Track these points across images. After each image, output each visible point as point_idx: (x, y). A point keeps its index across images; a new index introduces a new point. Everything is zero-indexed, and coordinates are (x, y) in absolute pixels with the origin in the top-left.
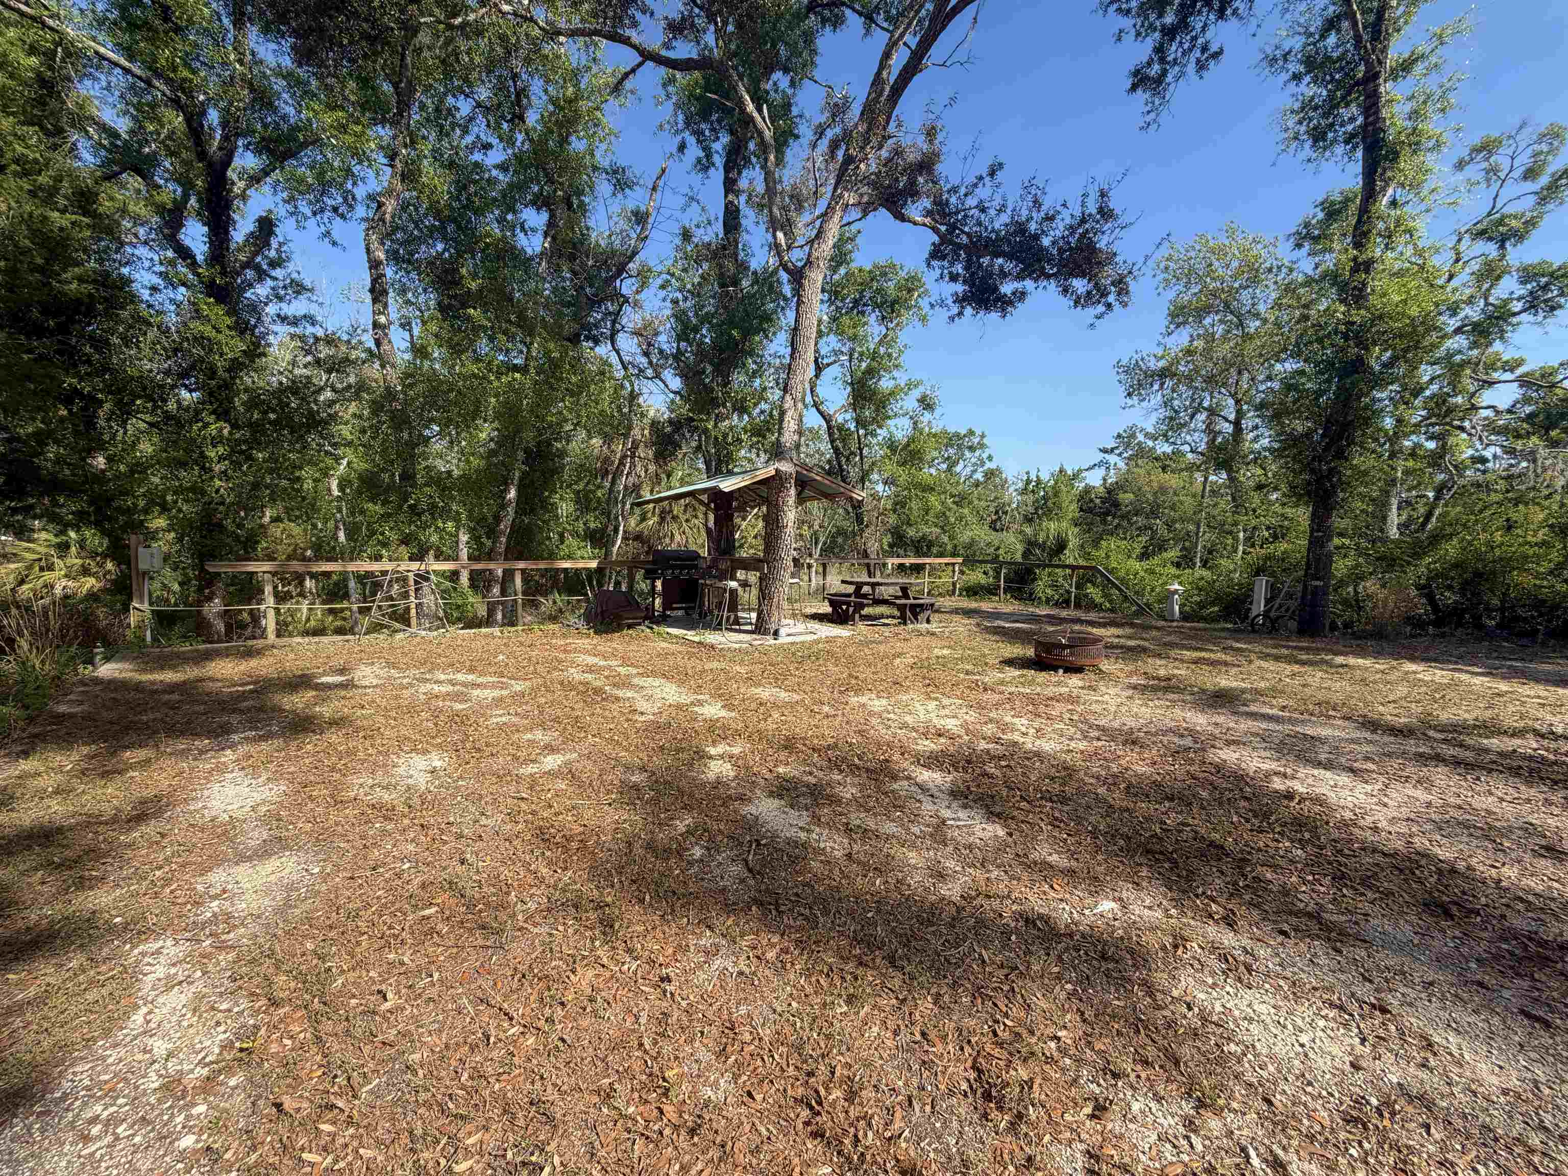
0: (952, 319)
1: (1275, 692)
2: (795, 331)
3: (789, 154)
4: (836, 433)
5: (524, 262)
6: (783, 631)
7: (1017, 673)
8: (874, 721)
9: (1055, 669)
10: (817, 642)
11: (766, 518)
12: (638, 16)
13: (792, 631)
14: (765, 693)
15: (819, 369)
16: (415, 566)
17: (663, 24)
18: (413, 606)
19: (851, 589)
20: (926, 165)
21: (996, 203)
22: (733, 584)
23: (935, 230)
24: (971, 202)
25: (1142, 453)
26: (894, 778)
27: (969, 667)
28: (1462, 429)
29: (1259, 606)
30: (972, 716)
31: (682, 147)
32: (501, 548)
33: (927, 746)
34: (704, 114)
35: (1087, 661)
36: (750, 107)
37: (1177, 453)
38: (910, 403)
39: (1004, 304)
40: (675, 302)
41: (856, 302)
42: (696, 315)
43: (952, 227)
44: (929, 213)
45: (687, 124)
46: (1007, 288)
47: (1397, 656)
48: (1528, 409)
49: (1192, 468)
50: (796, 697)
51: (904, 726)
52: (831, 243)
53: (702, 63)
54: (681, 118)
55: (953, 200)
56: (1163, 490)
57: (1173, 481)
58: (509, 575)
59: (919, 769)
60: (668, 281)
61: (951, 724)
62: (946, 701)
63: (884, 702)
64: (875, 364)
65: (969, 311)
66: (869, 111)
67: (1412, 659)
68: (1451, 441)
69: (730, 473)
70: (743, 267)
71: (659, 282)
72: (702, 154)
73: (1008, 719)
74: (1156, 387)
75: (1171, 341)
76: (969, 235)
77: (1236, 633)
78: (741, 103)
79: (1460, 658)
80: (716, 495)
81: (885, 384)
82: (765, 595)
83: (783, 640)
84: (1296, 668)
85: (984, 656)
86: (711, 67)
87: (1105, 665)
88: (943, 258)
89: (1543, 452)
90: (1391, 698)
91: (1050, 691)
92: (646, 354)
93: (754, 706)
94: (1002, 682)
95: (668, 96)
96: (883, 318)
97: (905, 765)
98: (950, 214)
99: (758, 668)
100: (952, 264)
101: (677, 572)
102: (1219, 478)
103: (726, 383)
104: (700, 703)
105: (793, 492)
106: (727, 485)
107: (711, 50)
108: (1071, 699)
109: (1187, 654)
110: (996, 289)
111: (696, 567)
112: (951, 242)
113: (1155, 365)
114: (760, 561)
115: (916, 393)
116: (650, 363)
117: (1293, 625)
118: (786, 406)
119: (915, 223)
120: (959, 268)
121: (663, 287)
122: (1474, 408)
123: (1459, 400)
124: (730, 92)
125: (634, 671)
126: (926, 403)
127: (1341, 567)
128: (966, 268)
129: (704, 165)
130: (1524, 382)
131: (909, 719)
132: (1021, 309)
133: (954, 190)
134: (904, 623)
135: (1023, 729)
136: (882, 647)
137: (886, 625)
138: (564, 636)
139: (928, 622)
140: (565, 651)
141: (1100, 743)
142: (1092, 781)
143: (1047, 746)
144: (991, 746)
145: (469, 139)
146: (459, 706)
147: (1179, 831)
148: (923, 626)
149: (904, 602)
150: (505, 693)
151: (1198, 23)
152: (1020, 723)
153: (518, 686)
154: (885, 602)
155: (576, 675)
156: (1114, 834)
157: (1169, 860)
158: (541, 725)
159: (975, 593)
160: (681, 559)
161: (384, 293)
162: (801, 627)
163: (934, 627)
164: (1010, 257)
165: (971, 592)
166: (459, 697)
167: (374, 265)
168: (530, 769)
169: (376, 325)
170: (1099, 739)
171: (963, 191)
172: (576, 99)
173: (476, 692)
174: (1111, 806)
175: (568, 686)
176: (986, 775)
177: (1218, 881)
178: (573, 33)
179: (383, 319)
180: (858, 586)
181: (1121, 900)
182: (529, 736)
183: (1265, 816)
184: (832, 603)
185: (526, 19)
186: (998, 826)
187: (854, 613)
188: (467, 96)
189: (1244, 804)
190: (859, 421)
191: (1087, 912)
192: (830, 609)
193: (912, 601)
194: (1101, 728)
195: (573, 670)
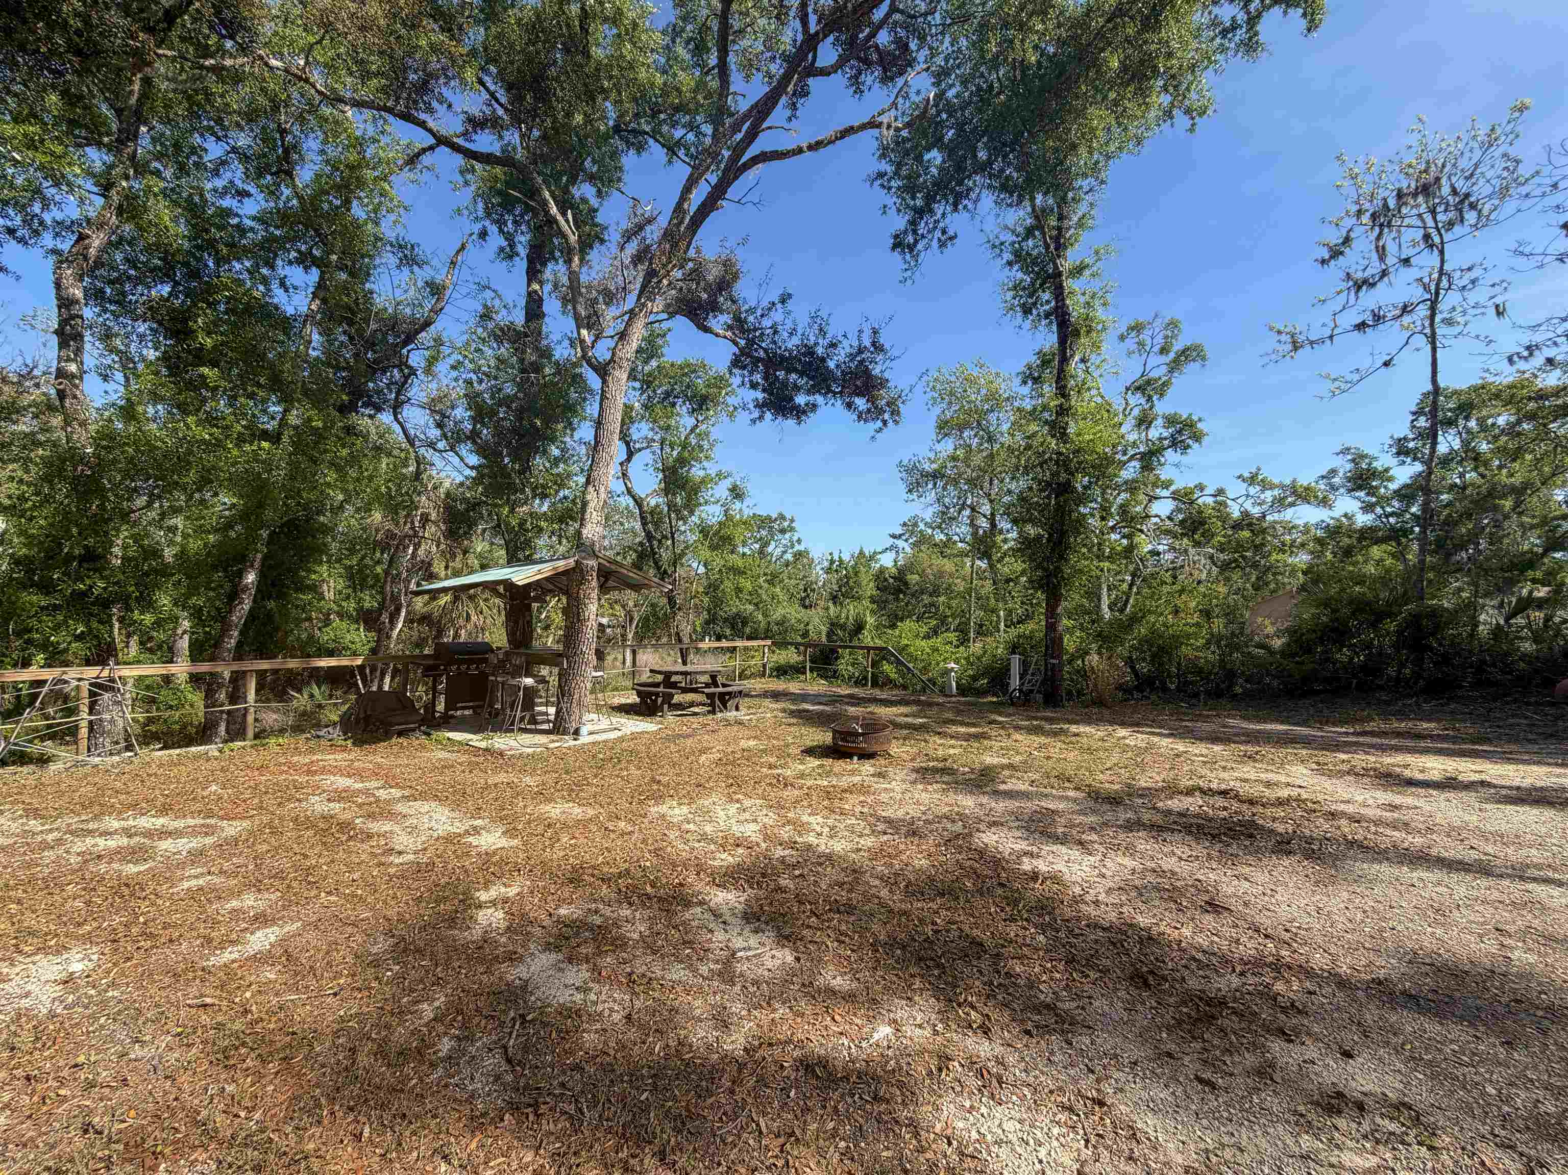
0: (754, 421)
1: (1026, 766)
2: (599, 424)
3: (593, 255)
4: (649, 517)
5: (285, 324)
6: (584, 730)
7: (817, 763)
8: (673, 835)
9: (851, 757)
10: (622, 740)
11: (565, 611)
12: (435, 104)
13: (596, 728)
14: (555, 810)
15: (630, 455)
16: (92, 672)
17: (462, 117)
18: (84, 724)
19: (660, 678)
20: (724, 285)
21: (789, 325)
22: (529, 681)
23: (736, 344)
24: (767, 323)
25: (922, 541)
26: (688, 904)
27: (772, 760)
28: (1141, 531)
29: (1015, 682)
30: (770, 818)
31: (483, 234)
32: (231, 642)
33: (724, 859)
34: (508, 204)
35: (875, 748)
36: (554, 210)
37: (949, 542)
38: (721, 491)
39: (799, 413)
40: (469, 382)
41: (667, 394)
42: (492, 397)
43: (751, 342)
44: (730, 328)
45: (488, 215)
46: (801, 399)
47: (1111, 723)
48: (1181, 517)
49: (963, 554)
50: (591, 812)
51: (704, 837)
52: (635, 346)
53: (505, 160)
54: (481, 205)
55: (751, 319)
56: (940, 574)
57: (948, 566)
58: (238, 678)
59: (714, 890)
60: (459, 362)
61: (751, 831)
62: (747, 803)
63: (685, 809)
64: (686, 454)
65: (768, 415)
66: (668, 235)
67: (1123, 724)
68: (1136, 540)
69: (529, 560)
70: (546, 353)
71: (451, 361)
72: (505, 243)
73: (805, 818)
74: (930, 486)
75: (938, 447)
76: (765, 350)
77: (996, 708)
78: (545, 203)
79: (1154, 723)
80: (508, 584)
81: (696, 472)
82: (564, 692)
83: (584, 739)
84: (1043, 740)
85: (788, 746)
86: (514, 166)
87: (895, 749)
88: (744, 368)
89: (1192, 551)
90: (1108, 765)
91: (844, 782)
92: (439, 425)
93: (540, 829)
94: (802, 776)
95: (467, 183)
96: (694, 410)
97: (699, 886)
98: (749, 331)
99: (550, 779)
100: (751, 373)
101: (464, 667)
102: (982, 564)
103: (526, 469)
104: (476, 831)
105: (594, 583)
106: (522, 575)
107: (514, 149)
108: (863, 789)
109: (962, 730)
110: (791, 399)
111: (486, 660)
112: (749, 355)
113: (928, 467)
114: (560, 655)
115: (727, 483)
116: (445, 436)
117: (1039, 697)
118: (589, 497)
119: (717, 335)
120: (758, 378)
121: (454, 367)
122: (1148, 516)
123: (1138, 509)
124: (533, 193)
125: (396, 793)
126: (737, 493)
127: (1070, 643)
128: (766, 378)
129: (508, 254)
130: (1175, 496)
131: (708, 829)
132: (812, 419)
133: (751, 311)
134: (713, 712)
135: (818, 829)
136: (689, 742)
137: (695, 714)
138: (311, 751)
139: (737, 709)
140: (309, 772)
141: (885, 838)
142: (877, 882)
143: (838, 846)
144: (787, 852)
145: (219, 183)
146: (132, 869)
147: (948, 931)
148: (731, 714)
149: (712, 690)
150: (209, 840)
151: (939, 209)
152: (815, 821)
153: (231, 829)
154: (695, 690)
155: (318, 805)
156: (892, 943)
157: (938, 966)
158: (257, 886)
159: (785, 673)
160: (469, 653)
161: (78, 337)
162: (605, 722)
163: (742, 715)
164: (801, 374)
165: (782, 671)
166: (134, 854)
167: (65, 303)
168: (229, 955)
169: (61, 374)
170: (885, 833)
171: (759, 312)
172: (359, 166)
173: (166, 845)
174: (891, 911)
175: (302, 823)
176: (780, 889)
177: (977, 983)
178: (358, 104)
179: (73, 368)
180: (668, 675)
181: (895, 1021)
182: (235, 903)
183: (1016, 902)
184: (639, 694)
185: (300, 79)
186: (787, 951)
187: (663, 703)
188: (219, 139)
189: (1000, 891)
190: (671, 506)
191: (864, 1044)
192: (638, 700)
193: (721, 689)
194: (889, 821)
195: (314, 799)
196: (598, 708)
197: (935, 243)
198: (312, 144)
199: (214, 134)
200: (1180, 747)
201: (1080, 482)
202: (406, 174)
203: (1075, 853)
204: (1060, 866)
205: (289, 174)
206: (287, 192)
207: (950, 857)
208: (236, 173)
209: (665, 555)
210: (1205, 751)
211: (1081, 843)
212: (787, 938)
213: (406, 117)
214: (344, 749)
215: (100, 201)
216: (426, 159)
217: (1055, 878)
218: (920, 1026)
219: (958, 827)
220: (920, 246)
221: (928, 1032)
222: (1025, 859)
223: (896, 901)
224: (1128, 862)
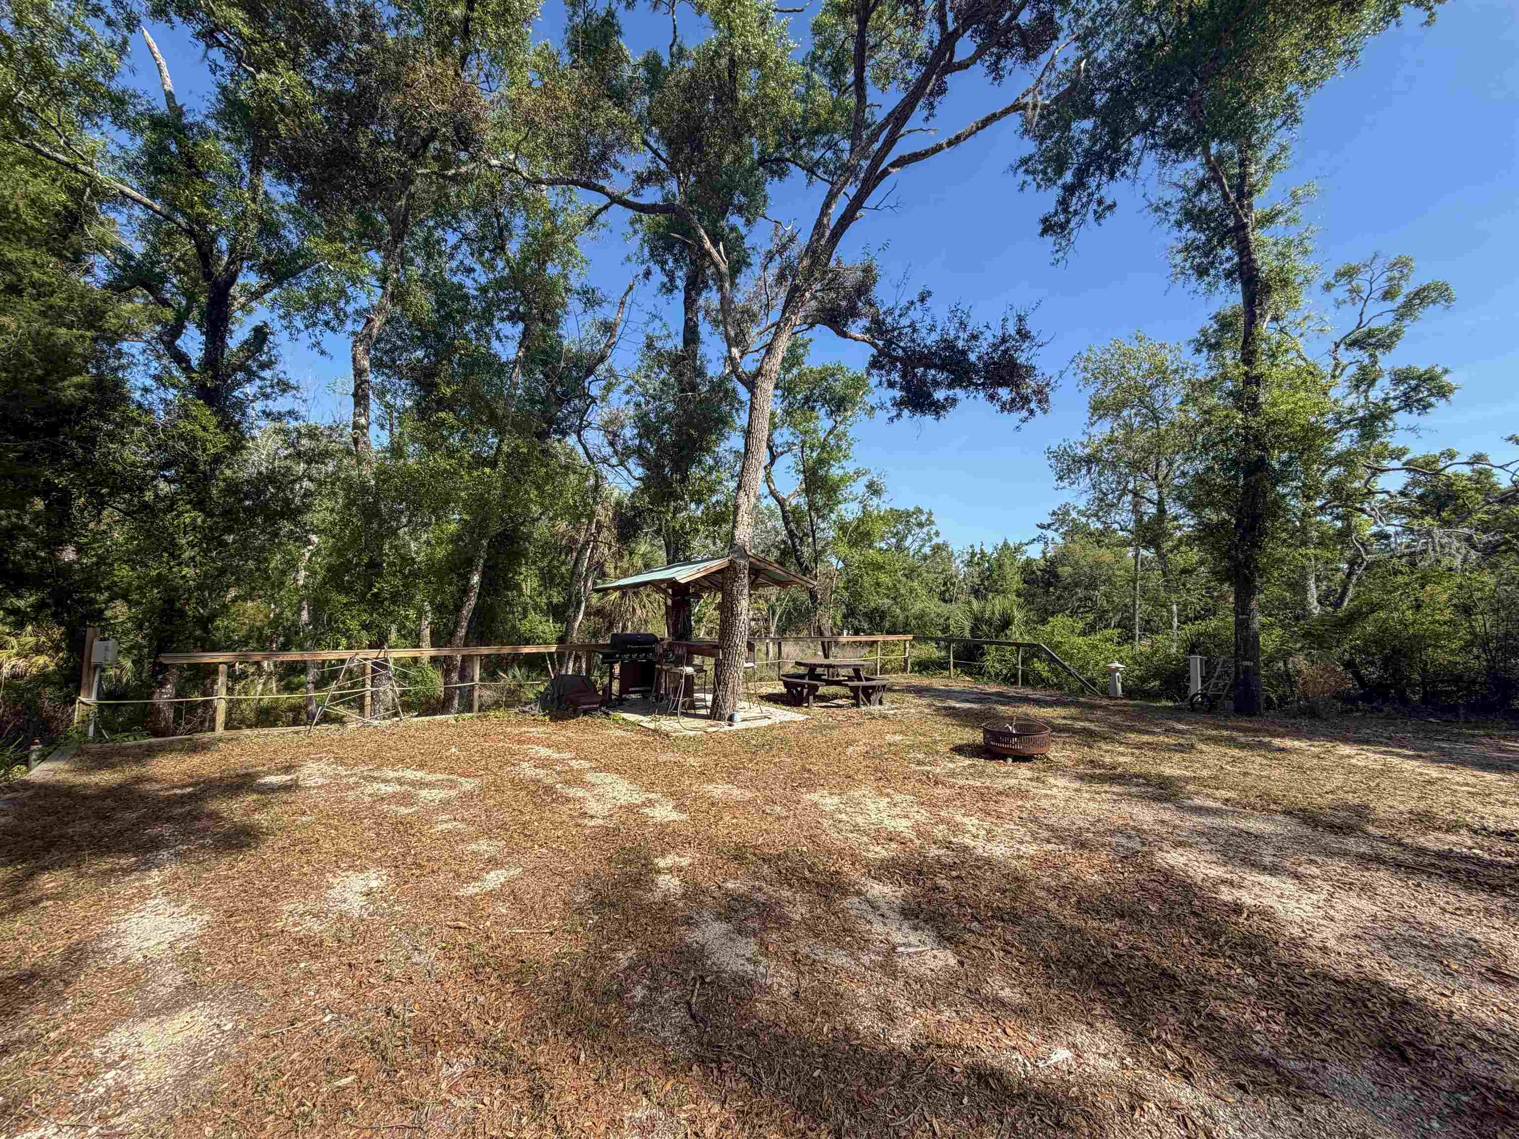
0: (891, 420)
1: (1217, 782)
2: (748, 433)
4: (790, 517)
6: (738, 716)
7: (968, 762)
8: (826, 823)
9: (1004, 758)
10: (771, 728)
11: (720, 607)
12: (611, 170)
13: (747, 715)
14: (717, 790)
15: (773, 459)
16: (373, 654)
18: (369, 694)
19: (802, 670)
20: (862, 289)
21: (928, 321)
22: (690, 670)
23: (875, 346)
24: (905, 322)
26: (845, 893)
27: (921, 756)
28: (1363, 511)
29: (1196, 686)
30: (922, 815)
31: (648, 274)
32: (462, 633)
33: (879, 852)
34: (669, 248)
35: (1033, 750)
36: (708, 244)
38: (859, 489)
39: (937, 408)
40: (638, 404)
41: (807, 399)
42: (656, 416)
43: (889, 342)
44: (868, 330)
45: (652, 257)
46: (940, 395)
47: (1331, 737)
48: (1419, 491)
50: (748, 795)
51: (856, 828)
52: (780, 357)
53: (666, 207)
54: (646, 250)
55: (889, 320)
58: (466, 661)
59: (870, 882)
60: (632, 387)
61: (902, 825)
62: (898, 798)
63: (836, 799)
64: (825, 455)
65: (906, 413)
66: (812, 250)
67: (1346, 741)
68: (1354, 521)
69: (688, 561)
70: (701, 374)
71: (624, 387)
72: (666, 280)
73: (959, 818)
74: (1084, 472)
75: (1092, 430)
76: (903, 349)
78: (699, 240)
79: (1391, 741)
80: (672, 583)
81: (836, 472)
82: (720, 681)
83: (738, 726)
84: (1236, 752)
85: (935, 742)
86: (673, 211)
87: (1054, 753)
88: (882, 368)
89: (1438, 532)
90: (1328, 788)
91: (1000, 784)
92: (612, 444)
93: (705, 807)
94: (952, 774)
95: (636, 233)
96: (832, 412)
97: (856, 877)
98: (887, 331)
99: (710, 760)
100: (889, 373)
101: (635, 655)
103: (684, 479)
104: (652, 803)
105: (746, 581)
106: (683, 574)
107: (674, 196)
108: (1022, 794)
109: (1134, 737)
110: (930, 395)
111: (652, 650)
112: (888, 355)
113: (1080, 452)
114: (716, 647)
115: (865, 480)
116: (616, 452)
117: (1229, 704)
118: (740, 501)
119: (856, 339)
120: (896, 376)
121: (627, 392)
122: (1371, 493)
123: (1356, 485)
124: (691, 233)
125: (585, 764)
126: (874, 489)
127: (1267, 643)
128: (903, 377)
129: (669, 288)
130: (1411, 469)
131: (860, 820)
132: (951, 413)
133: (890, 312)
134: (857, 705)
135: (974, 830)
136: (835, 733)
137: (839, 706)
138: (519, 724)
139: (881, 703)
140: (519, 742)
141: (1050, 847)
142: (1043, 894)
143: (998, 850)
144: (942, 852)
145: (454, 264)
146: (404, 811)
147: (1131, 957)
148: (875, 708)
149: (856, 683)
150: (453, 793)
151: (1093, 183)
152: (971, 822)
153: (468, 785)
154: (838, 683)
155: (527, 770)
156: (1065, 962)
157: (1122, 994)
158: (488, 833)
159: (927, 668)
160: (639, 643)
161: (366, 397)
162: (756, 710)
163: (886, 708)
164: (941, 368)
165: (923, 666)
166: (405, 799)
167: (359, 373)
168: (471, 889)
169: (356, 426)
170: (1049, 842)
171: (897, 312)
172: (553, 233)
173: (424, 793)
174: (1062, 926)
175: (518, 784)
176: (936, 888)
177: (1172, 1020)
178: (552, 183)
179: (363, 421)
180: (812, 668)
181: (1075, 1046)
182: (474, 847)
183: (1215, 937)
184: (786, 684)
185: (511, 170)
186: (949, 953)
187: (808, 694)
188: (455, 230)
189: (1194, 921)
190: (811, 506)
191: (1041, 1064)
192: (784, 690)
193: (864, 683)
194: (1051, 828)
195: (525, 765)
196: (749, 697)
197: (1090, 216)
198: (518, 221)
199: (451, 227)
200: (1433, 772)
201: (1277, 458)
202: (587, 234)
203: (1289, 886)
204: (1269, 900)
205: (502, 248)
206: (500, 264)
207: (1129, 875)
208: (464, 254)
209: (806, 552)
210: (1471, 780)
211: (1297, 876)
212: (949, 939)
213: (588, 186)
214: (543, 723)
215: (380, 291)
216: (601, 218)
217: (1266, 914)
218: (1105, 1056)
219: (1136, 845)
220: (1072, 225)
221: (1114, 1064)
222: (1223, 888)
223: (1068, 916)
224: (1364, 904)
